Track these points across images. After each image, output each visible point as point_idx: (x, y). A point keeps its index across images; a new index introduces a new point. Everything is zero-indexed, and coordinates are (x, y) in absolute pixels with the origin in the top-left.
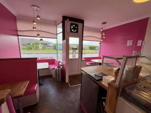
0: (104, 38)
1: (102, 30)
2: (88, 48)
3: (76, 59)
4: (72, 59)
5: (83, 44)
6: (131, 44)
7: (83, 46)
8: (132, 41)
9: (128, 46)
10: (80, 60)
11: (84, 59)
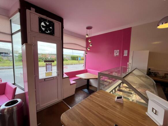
0: (91, 46)
1: (87, 36)
2: (70, 58)
3: (53, 77)
4: (45, 79)
5: (64, 53)
6: (118, 54)
7: (64, 56)
8: (118, 50)
9: (116, 56)
10: (60, 78)
11: (67, 76)
